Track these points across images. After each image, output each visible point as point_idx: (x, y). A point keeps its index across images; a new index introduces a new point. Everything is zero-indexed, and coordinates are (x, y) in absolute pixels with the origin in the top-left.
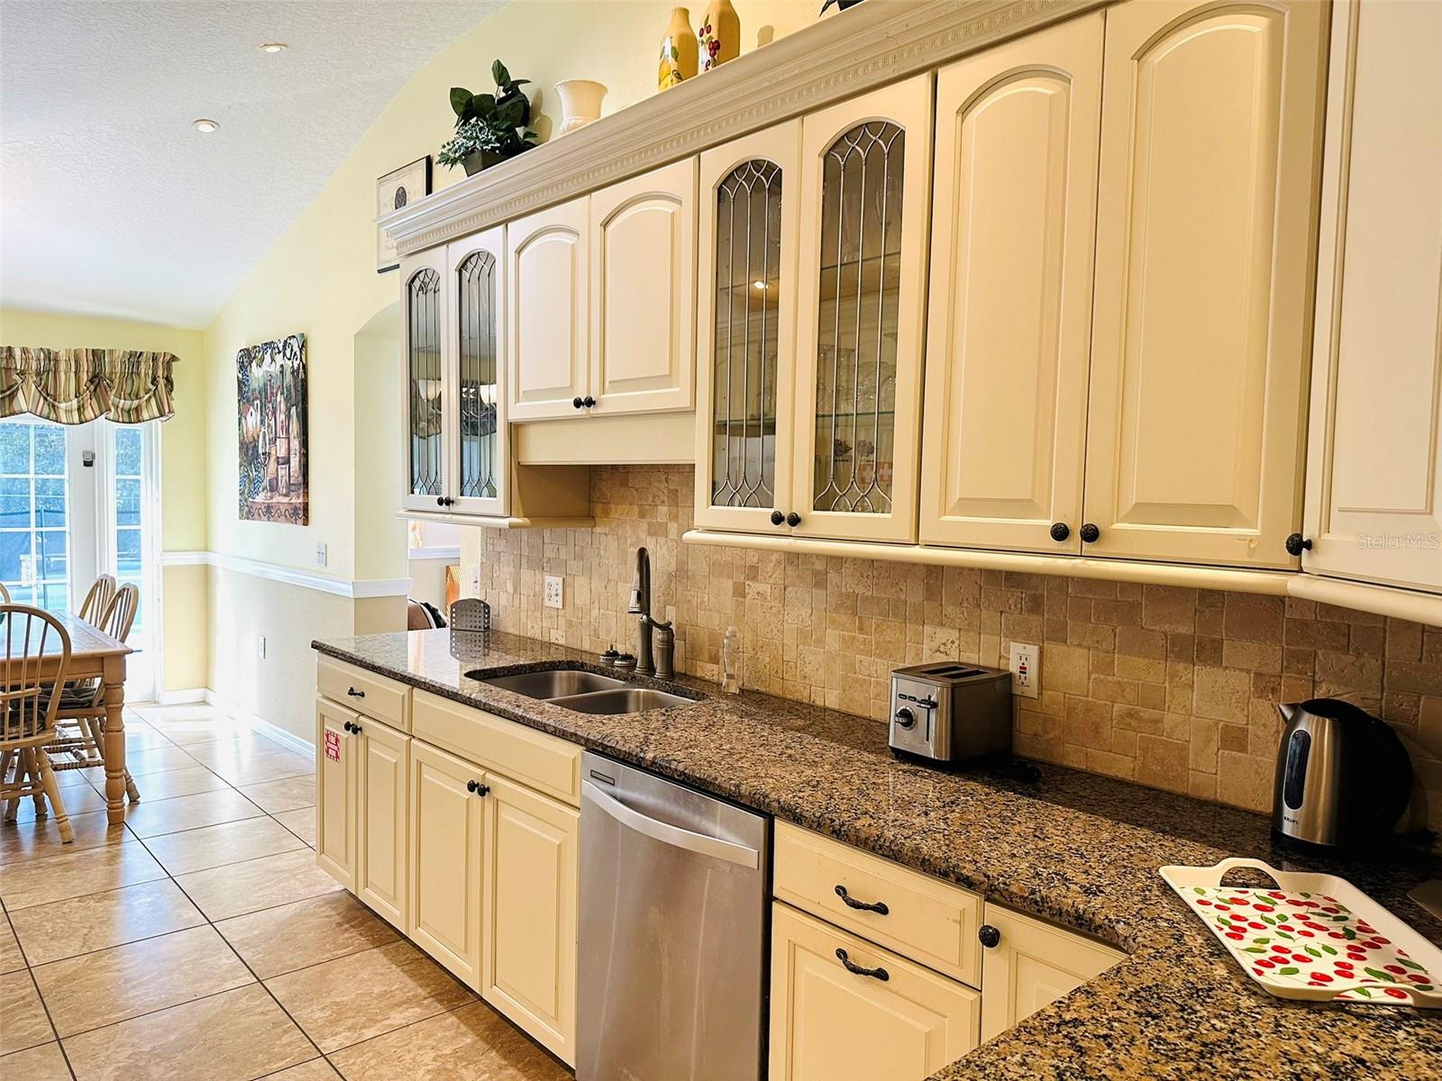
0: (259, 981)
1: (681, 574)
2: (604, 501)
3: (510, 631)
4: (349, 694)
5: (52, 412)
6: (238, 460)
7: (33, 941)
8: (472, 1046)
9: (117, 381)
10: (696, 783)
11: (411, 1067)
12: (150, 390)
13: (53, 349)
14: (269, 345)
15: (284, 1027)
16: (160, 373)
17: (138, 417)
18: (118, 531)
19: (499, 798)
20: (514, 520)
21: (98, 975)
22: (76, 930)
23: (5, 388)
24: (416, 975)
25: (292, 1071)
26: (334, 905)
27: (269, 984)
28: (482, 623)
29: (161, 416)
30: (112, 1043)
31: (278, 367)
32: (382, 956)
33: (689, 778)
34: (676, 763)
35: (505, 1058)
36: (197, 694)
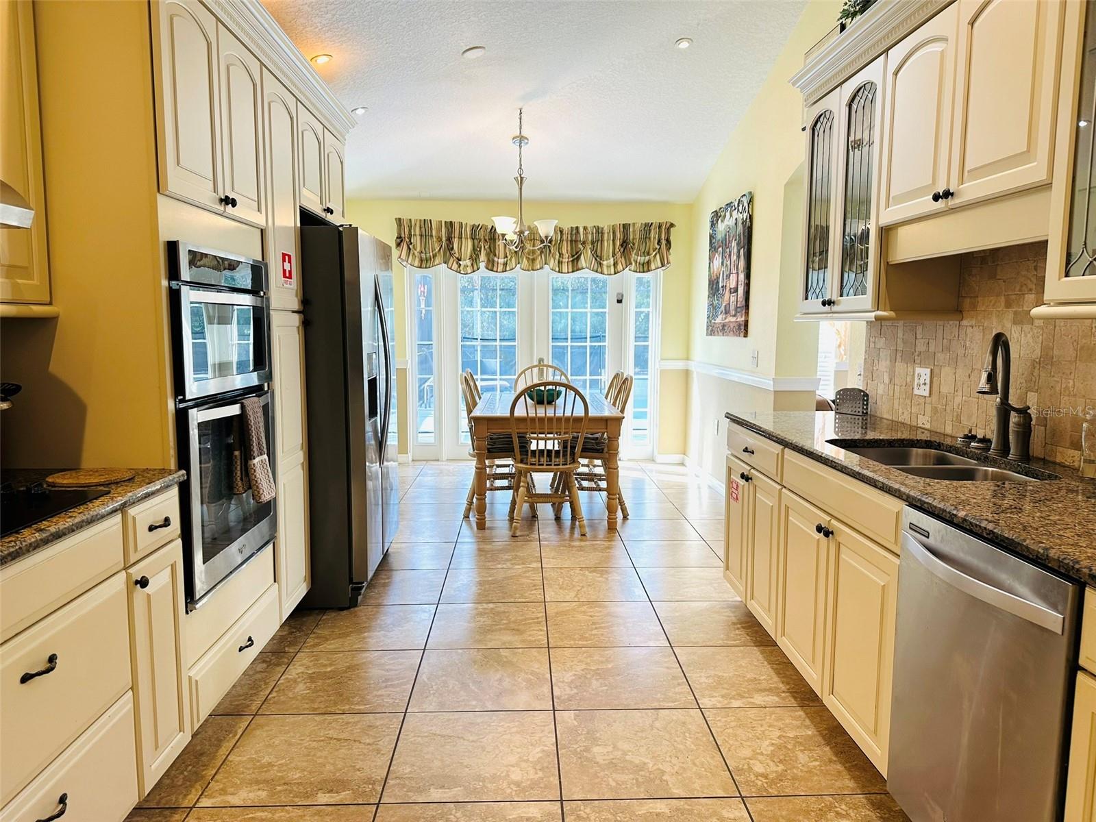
0: (671, 646)
1: (1046, 361)
2: (972, 295)
3: (885, 416)
4: (744, 451)
5: (599, 268)
6: (707, 293)
7: (551, 587)
8: (811, 737)
9: (637, 244)
10: (1005, 542)
11: (760, 737)
12: (656, 248)
13: (601, 226)
14: (729, 205)
15: (679, 681)
16: (663, 237)
17: (648, 268)
18: (635, 346)
19: (841, 541)
20: (880, 313)
21: (579, 616)
22: (574, 586)
23: (574, 253)
24: (780, 674)
25: (678, 712)
26: (733, 610)
27: (676, 650)
28: (861, 408)
29: (663, 266)
30: (575, 659)
31: (734, 220)
32: (759, 653)
33: (997, 538)
34: (986, 522)
35: (836, 754)
36: (677, 458)
